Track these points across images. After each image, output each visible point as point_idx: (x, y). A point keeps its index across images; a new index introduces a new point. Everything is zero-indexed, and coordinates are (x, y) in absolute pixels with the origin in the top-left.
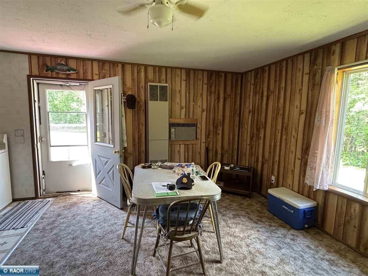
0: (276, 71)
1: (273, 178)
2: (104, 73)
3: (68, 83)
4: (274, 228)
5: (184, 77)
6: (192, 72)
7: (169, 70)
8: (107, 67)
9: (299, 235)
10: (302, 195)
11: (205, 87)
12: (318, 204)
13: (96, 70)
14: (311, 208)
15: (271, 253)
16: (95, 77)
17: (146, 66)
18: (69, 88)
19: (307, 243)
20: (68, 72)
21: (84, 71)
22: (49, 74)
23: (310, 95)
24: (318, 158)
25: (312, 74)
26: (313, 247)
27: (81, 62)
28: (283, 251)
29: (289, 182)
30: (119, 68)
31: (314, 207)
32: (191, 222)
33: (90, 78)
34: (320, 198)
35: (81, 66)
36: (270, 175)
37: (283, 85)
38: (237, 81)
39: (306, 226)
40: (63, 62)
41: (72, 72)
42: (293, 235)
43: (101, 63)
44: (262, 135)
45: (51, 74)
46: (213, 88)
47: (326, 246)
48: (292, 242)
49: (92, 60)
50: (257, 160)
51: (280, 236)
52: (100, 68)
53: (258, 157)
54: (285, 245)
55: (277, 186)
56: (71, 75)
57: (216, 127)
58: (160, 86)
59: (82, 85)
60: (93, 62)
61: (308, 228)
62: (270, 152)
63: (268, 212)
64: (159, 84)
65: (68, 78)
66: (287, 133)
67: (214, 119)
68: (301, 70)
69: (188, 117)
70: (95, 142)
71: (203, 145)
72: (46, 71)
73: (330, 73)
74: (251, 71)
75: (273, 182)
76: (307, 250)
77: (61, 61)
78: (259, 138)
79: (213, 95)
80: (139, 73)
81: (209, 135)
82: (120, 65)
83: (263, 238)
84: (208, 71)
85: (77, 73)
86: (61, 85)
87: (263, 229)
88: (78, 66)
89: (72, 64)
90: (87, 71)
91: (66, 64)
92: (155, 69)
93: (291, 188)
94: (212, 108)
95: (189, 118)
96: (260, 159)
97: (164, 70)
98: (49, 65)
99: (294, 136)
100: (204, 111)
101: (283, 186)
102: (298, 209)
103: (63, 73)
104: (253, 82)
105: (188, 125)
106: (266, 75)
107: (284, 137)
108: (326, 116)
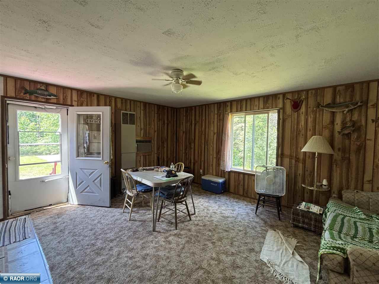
0: (199, 110)
1: (201, 171)
2: (82, 100)
3: (44, 106)
4: (209, 196)
5: (142, 108)
6: (147, 105)
7: (132, 102)
8: (85, 95)
9: (221, 196)
10: (218, 176)
11: (156, 115)
12: (226, 179)
13: (75, 97)
14: (224, 181)
15: (213, 205)
16: (74, 103)
17: (116, 98)
18: (43, 110)
19: (226, 198)
20: (48, 97)
21: (64, 97)
22: (28, 97)
23: (218, 125)
24: (226, 156)
25: (219, 115)
26: (228, 199)
27: (61, 89)
28: (218, 203)
29: (211, 171)
30: (95, 98)
31: (225, 181)
32: (182, 193)
33: (69, 104)
34: (227, 176)
35: (61, 92)
36: (199, 169)
37: (204, 118)
38: (174, 113)
39: (223, 191)
40: (43, 88)
41: (52, 97)
42: (218, 197)
43: (79, 93)
44: (193, 147)
45: (29, 97)
46: (161, 116)
47: (232, 197)
48: (219, 199)
49: (72, 89)
50: (190, 162)
51: (213, 198)
52: (78, 96)
53: (191, 160)
54: (217, 201)
55: (204, 175)
56: (51, 100)
57: (163, 143)
58: (129, 114)
59: (58, 108)
60: (73, 91)
61: (223, 192)
62: (198, 156)
63: (202, 190)
64: (129, 112)
65: (47, 102)
66: (208, 145)
67: (162, 138)
68: (213, 112)
69: (146, 135)
70: (76, 158)
71: (156, 155)
72: (24, 94)
73: (227, 115)
74: (183, 108)
75: (201, 173)
76: (226, 200)
77: (41, 87)
78: (191, 148)
79: (161, 121)
80: (111, 103)
81: (159, 148)
82: (95, 95)
83: (207, 200)
84: (157, 105)
85: (57, 98)
86: (35, 107)
87: (205, 197)
88: (58, 92)
89: (53, 91)
90: (67, 97)
91: (46, 89)
92: (123, 101)
93: (212, 174)
94: (160, 130)
95: (146, 137)
96: (192, 161)
97: (129, 101)
98: (28, 88)
99: (212, 146)
100: (156, 132)
101: (207, 174)
102: (219, 183)
103: (43, 98)
104: (184, 115)
105: (146, 142)
106: (193, 112)
107: (206, 147)
108: (227, 135)
